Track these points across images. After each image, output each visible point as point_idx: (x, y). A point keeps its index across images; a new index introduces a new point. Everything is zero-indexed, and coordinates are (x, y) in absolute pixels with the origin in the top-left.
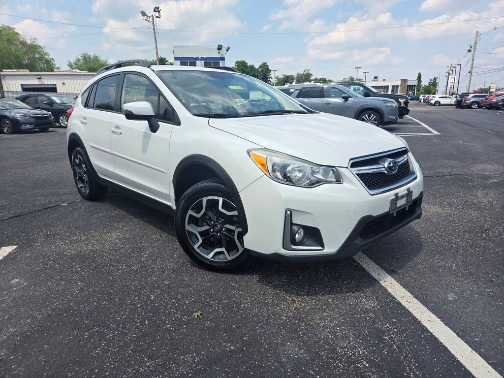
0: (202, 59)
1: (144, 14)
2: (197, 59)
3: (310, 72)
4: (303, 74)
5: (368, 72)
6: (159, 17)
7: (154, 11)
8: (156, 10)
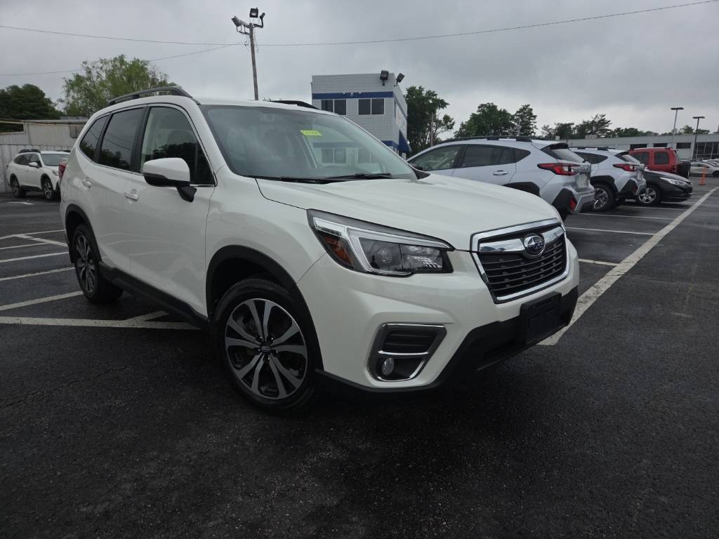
0: (356, 95)
1: (236, 22)
2: (348, 96)
3: (607, 118)
4: (593, 122)
5: (703, 117)
6: (262, 27)
7: (251, 16)
8: (254, 14)
